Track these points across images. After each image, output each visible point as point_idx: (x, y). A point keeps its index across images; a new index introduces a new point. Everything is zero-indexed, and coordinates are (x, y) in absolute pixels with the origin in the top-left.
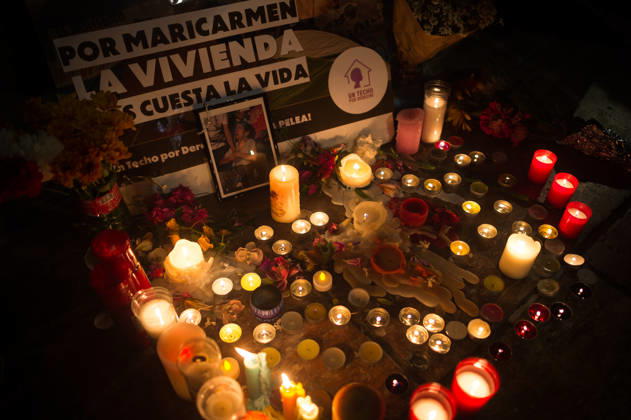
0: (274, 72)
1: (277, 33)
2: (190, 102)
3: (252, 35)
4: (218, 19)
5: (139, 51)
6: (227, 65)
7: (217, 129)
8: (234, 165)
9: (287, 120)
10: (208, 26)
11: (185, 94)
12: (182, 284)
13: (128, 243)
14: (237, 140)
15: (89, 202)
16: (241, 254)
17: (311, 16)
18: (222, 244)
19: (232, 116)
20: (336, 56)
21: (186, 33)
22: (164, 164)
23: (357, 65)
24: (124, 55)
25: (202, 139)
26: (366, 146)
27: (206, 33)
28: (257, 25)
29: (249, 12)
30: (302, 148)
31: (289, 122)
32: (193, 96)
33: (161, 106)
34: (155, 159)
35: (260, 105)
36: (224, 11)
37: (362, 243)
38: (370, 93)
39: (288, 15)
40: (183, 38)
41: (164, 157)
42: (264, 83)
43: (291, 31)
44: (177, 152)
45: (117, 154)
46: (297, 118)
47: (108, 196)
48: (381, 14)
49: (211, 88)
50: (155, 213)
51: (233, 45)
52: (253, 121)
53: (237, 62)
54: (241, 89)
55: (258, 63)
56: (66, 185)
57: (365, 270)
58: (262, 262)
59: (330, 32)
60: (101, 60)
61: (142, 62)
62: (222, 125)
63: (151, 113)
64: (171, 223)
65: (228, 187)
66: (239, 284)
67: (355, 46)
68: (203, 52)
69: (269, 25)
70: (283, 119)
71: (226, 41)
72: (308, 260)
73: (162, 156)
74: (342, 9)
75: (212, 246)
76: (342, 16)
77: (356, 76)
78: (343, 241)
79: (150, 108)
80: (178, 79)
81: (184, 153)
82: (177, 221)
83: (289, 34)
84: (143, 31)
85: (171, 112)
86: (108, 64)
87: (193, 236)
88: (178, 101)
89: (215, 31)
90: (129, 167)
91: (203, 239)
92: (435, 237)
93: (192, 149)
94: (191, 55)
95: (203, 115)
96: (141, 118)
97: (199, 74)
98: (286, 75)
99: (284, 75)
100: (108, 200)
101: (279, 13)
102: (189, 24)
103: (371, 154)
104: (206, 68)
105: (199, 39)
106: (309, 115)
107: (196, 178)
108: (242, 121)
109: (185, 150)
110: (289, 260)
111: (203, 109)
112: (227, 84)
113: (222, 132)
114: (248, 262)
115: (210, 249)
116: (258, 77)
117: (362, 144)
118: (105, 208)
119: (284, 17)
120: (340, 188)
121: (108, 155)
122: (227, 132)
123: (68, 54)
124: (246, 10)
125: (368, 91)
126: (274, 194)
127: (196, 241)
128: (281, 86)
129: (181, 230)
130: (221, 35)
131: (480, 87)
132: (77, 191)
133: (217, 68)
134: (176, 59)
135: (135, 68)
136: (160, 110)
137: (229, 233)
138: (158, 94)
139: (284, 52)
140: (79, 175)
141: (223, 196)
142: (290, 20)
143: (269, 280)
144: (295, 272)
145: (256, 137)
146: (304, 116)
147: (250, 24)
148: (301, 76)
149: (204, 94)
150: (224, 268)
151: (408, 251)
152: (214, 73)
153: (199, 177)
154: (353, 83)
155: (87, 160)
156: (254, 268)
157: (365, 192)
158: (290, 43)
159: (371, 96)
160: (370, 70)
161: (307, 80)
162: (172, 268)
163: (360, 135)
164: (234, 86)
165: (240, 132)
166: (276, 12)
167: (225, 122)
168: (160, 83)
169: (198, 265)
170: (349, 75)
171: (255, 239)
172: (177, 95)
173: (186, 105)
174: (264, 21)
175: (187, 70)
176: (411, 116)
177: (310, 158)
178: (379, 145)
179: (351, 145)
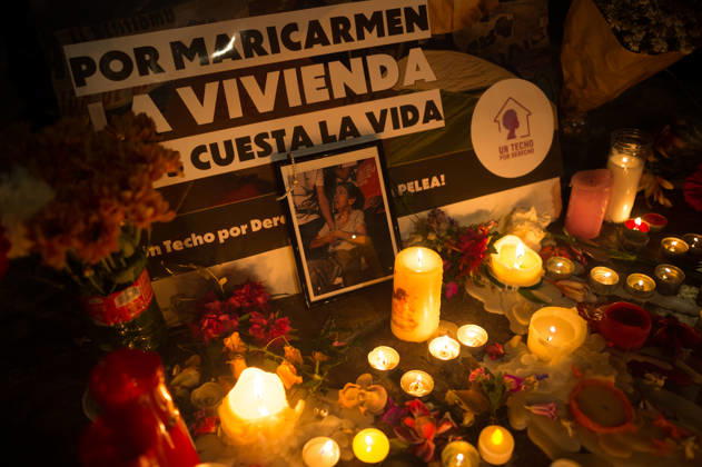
0: (394, 111)
1: (400, 52)
2: (267, 151)
3: (363, 53)
4: (315, 26)
5: (193, 68)
6: (324, 96)
7: (308, 193)
8: (331, 249)
9: (410, 185)
10: (300, 36)
11: (260, 139)
12: (249, 447)
13: (160, 373)
14: (337, 212)
15: (98, 301)
16: (349, 395)
17: (448, 31)
18: (317, 377)
19: (330, 174)
20: (482, 90)
21: (266, 45)
22: (223, 244)
23: (511, 106)
24: (170, 73)
25: (284, 208)
26: (526, 223)
27: (295, 47)
28: (371, 39)
29: (360, 19)
30: (434, 226)
31: (412, 187)
32: (272, 141)
33: (223, 155)
34: (209, 238)
35: (373, 159)
36: (324, 16)
37: (550, 375)
38: (528, 147)
39: (416, 27)
40: (262, 53)
41: (223, 235)
42: (379, 127)
43: (419, 49)
44: (244, 228)
45: (150, 211)
46: (425, 181)
47: (130, 292)
48: (545, 31)
49: (299, 131)
50: (206, 324)
51: (336, 67)
52: (361, 182)
53: (340, 93)
54: (343, 134)
55: (372, 96)
56: (52, 262)
57: (567, 424)
58: (386, 409)
59: (476, 54)
60: (135, 79)
61: (198, 84)
62: (315, 186)
63: (206, 166)
64: (233, 340)
65: (323, 284)
66: (350, 448)
67: (509, 78)
68: (290, 74)
69: (388, 40)
70: (405, 183)
71: (325, 60)
72: (464, 407)
73: (220, 233)
74: (492, 23)
75: (300, 379)
76: (492, 32)
77: (511, 121)
78: (518, 372)
79: (205, 157)
80: (251, 114)
81: (255, 229)
82: (242, 336)
83: (416, 55)
84: (202, 39)
85: (237, 165)
86: (145, 86)
87: (268, 362)
88: (250, 148)
89: (309, 45)
90: (169, 250)
91: (285, 367)
92: (670, 367)
93: (267, 223)
94: (272, 78)
95: (286, 171)
96: (191, 173)
97: (282, 108)
98: (410, 115)
99: (407, 115)
100: (131, 299)
101: (404, 24)
102: (271, 31)
103: (536, 236)
104: (294, 100)
105: (286, 55)
106: (442, 177)
107: (270, 271)
108: (344, 183)
109: (256, 225)
110: (431, 405)
111: (288, 162)
112: (323, 125)
113: (315, 198)
114: (362, 409)
115: (296, 386)
116: (370, 116)
117: (522, 221)
118: (124, 312)
119: (410, 29)
120: (493, 288)
121: (134, 211)
122: (321, 196)
123: (84, 68)
124: (356, 16)
125: (526, 144)
126: (402, 294)
127: (274, 371)
128: (403, 131)
129: (247, 352)
130: (318, 50)
131: (680, 144)
132: (76, 278)
133: (309, 101)
134: (250, 83)
135: (187, 95)
136: (220, 162)
137: (326, 358)
138: (220, 137)
139: (409, 81)
140: (76, 244)
141: (313, 298)
142: (419, 34)
143: (402, 443)
144: (446, 427)
145: (366, 207)
146: (435, 179)
147: (361, 36)
148: (432, 118)
149: (288, 139)
150: (320, 418)
151: (631, 390)
152: (306, 108)
153: (276, 268)
154: (506, 132)
155: (94, 218)
156: (371, 419)
157: (534, 292)
158: (418, 69)
159: (531, 151)
160: (530, 114)
161: (441, 124)
162: (233, 418)
163: (514, 210)
164: (334, 129)
165: (342, 197)
166: (399, 21)
167: (319, 183)
168: (222, 120)
169: (279, 415)
170: (500, 118)
171: (369, 369)
172: (247, 139)
173: (260, 155)
174: (381, 34)
175: (264, 102)
176: (592, 181)
177: (447, 241)
178: (546, 224)
179: (502, 223)
